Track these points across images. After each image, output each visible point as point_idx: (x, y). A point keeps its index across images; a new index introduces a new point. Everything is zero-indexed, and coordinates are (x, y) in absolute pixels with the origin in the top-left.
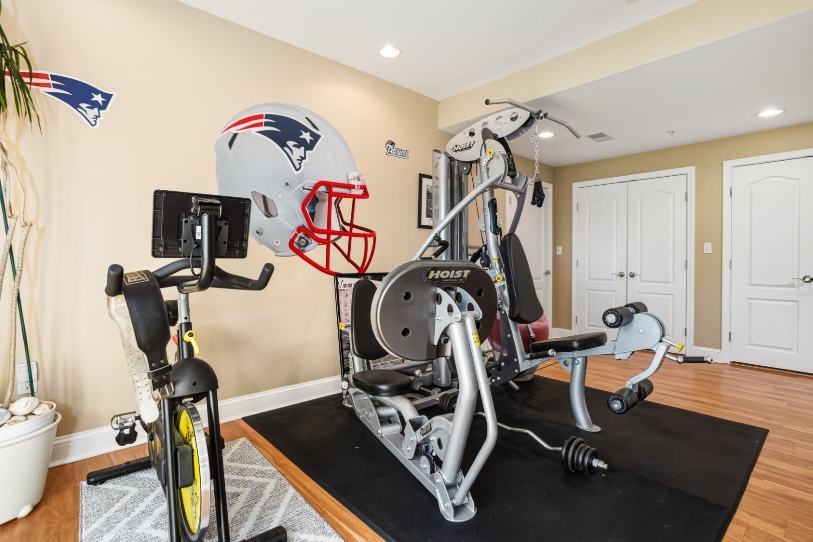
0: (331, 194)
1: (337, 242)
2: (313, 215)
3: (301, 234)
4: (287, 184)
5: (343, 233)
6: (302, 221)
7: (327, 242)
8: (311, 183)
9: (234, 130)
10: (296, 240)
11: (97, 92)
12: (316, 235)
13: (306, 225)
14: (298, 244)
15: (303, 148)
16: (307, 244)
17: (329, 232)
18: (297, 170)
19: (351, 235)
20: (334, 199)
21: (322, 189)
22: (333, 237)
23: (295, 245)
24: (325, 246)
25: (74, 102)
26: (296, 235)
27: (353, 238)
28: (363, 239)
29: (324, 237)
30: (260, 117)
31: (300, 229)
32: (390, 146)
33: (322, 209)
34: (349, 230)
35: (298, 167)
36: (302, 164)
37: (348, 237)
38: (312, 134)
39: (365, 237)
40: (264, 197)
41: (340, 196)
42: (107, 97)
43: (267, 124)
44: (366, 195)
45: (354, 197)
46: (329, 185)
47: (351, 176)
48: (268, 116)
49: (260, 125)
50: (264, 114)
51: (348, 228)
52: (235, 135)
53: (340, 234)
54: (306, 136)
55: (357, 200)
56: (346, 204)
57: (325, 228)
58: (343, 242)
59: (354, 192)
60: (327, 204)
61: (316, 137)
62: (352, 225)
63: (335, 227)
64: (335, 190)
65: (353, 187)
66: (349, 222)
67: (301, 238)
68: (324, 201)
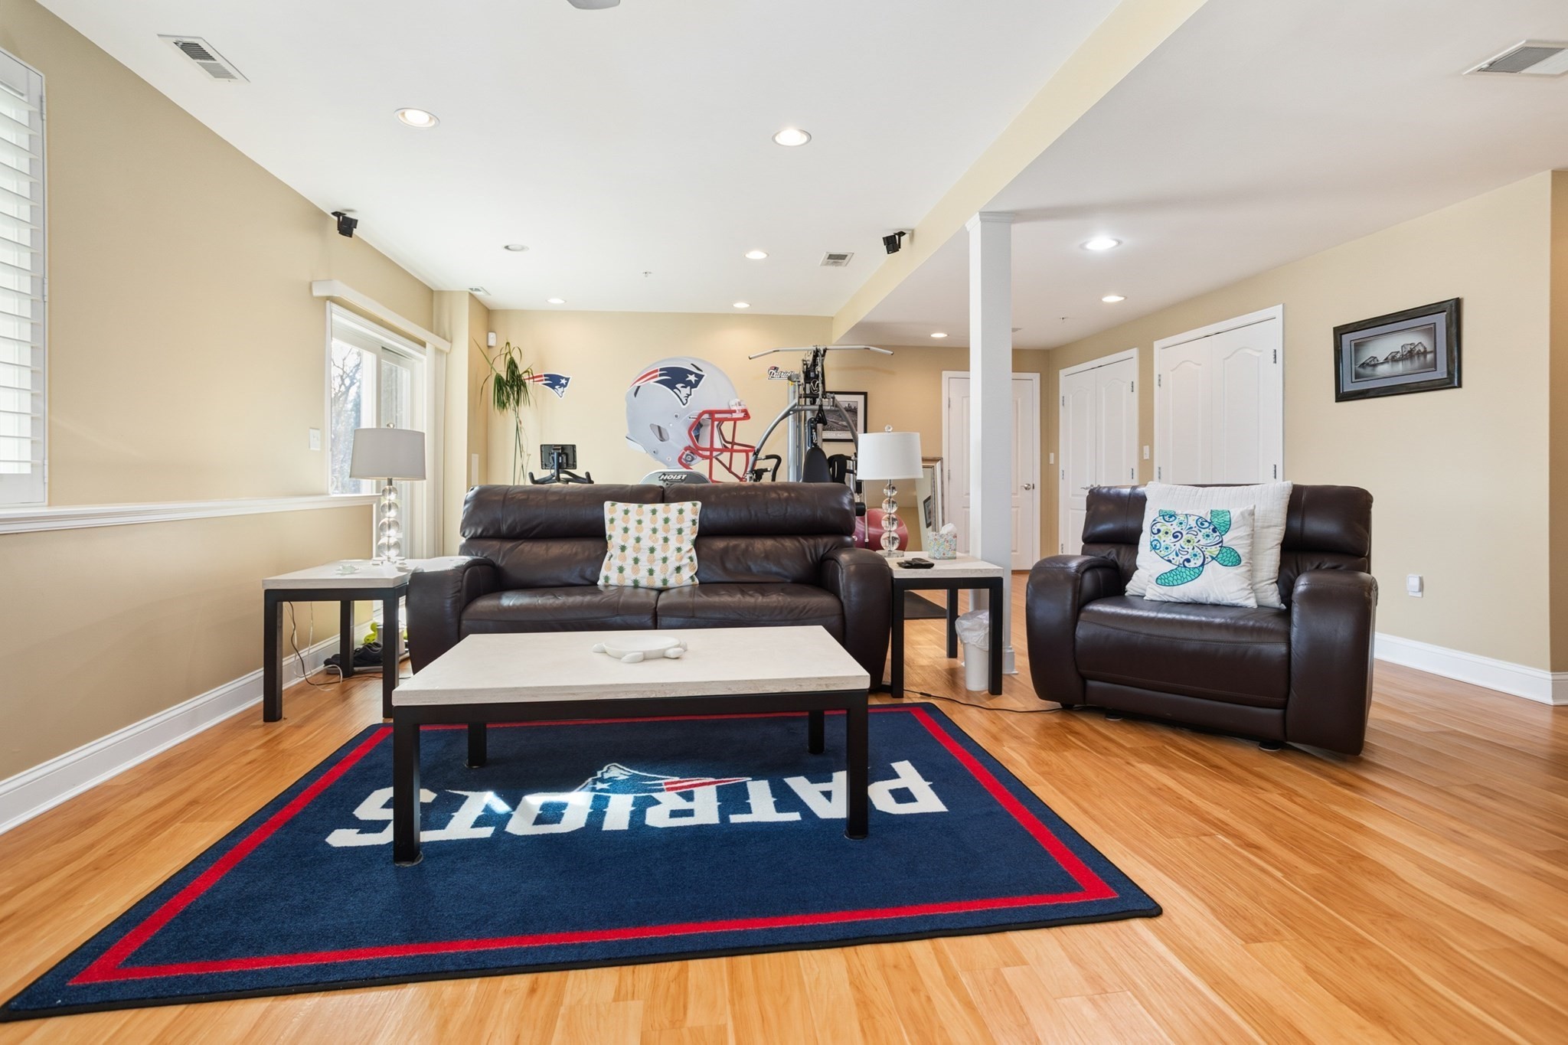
0: (713, 420)
1: (718, 457)
2: (697, 437)
3: (688, 452)
4: (676, 416)
5: (725, 449)
6: (689, 443)
7: (710, 458)
8: (696, 413)
9: (637, 384)
10: (684, 457)
11: (563, 378)
12: (700, 452)
13: (692, 445)
14: (686, 460)
15: (689, 388)
16: (693, 459)
17: (712, 449)
18: (684, 405)
19: (732, 451)
20: (716, 423)
21: (706, 416)
22: (715, 454)
23: (683, 460)
24: (708, 461)
25: (552, 386)
26: (684, 453)
27: (734, 454)
28: (744, 454)
29: (708, 453)
30: (656, 371)
31: (686, 449)
32: (773, 371)
33: (705, 433)
34: (730, 447)
35: (685, 402)
36: (689, 399)
37: (729, 453)
38: (697, 375)
39: (747, 452)
40: (659, 427)
41: (721, 421)
42: (567, 379)
43: (661, 375)
44: (747, 416)
45: (735, 420)
46: (711, 413)
47: (732, 402)
48: (661, 370)
49: (656, 376)
50: (659, 368)
51: (729, 446)
52: (639, 387)
53: (721, 451)
54: (692, 378)
55: (738, 422)
56: (727, 427)
57: (708, 446)
58: (725, 457)
59: (735, 416)
60: (710, 428)
61: (700, 377)
62: (733, 443)
63: (718, 444)
64: (717, 416)
65: (735, 411)
66: (731, 441)
67: (687, 455)
68: (708, 425)
